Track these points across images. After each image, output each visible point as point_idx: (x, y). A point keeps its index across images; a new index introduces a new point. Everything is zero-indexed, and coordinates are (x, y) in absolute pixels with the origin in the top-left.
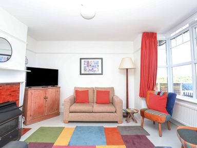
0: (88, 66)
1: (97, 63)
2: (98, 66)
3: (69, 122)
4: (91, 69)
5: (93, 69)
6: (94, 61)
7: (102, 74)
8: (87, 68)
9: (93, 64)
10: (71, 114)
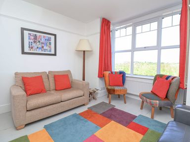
0: (35, 42)
1: (49, 39)
2: (50, 43)
3: (27, 125)
4: (40, 46)
5: (43, 47)
6: (44, 37)
7: (55, 55)
8: (34, 45)
9: (43, 40)
10: (28, 113)
